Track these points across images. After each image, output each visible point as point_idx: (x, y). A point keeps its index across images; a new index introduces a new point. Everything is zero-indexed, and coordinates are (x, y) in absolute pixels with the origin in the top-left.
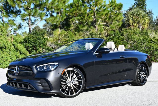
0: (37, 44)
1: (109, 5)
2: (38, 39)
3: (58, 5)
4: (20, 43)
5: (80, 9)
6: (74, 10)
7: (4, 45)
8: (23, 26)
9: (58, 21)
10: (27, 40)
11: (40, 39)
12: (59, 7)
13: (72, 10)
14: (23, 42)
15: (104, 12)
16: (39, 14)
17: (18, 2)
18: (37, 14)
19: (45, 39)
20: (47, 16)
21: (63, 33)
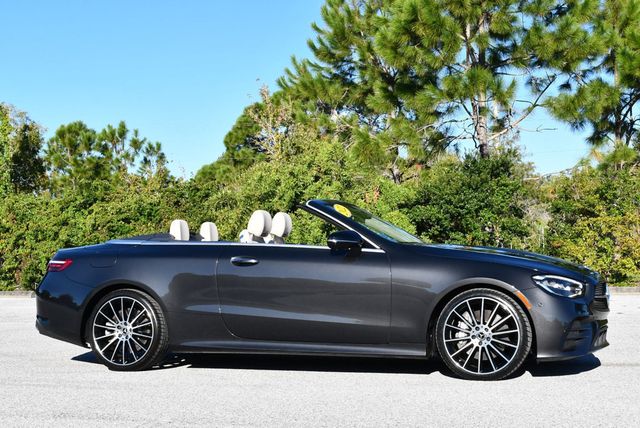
0: (462, 208)
4: (401, 206)
10: (429, 195)
14: (418, 202)
20: (567, 86)
21: (619, 154)
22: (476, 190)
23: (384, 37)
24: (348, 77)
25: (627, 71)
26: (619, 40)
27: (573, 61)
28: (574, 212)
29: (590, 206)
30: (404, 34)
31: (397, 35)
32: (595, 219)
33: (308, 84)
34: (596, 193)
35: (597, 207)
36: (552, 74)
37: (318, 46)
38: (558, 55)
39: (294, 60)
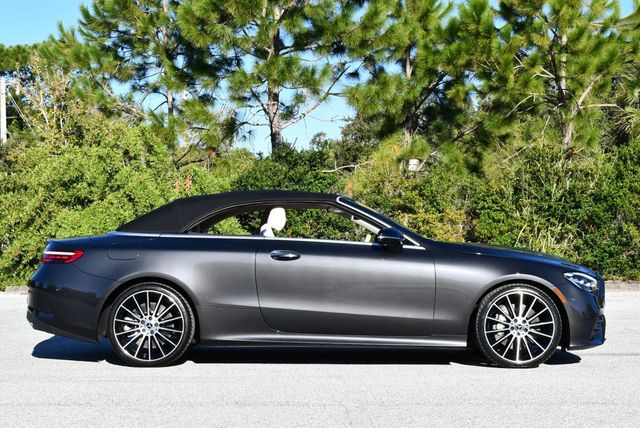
1: (631, 22)
2: (291, 179)
3: (392, 30)
5: (484, 47)
6: (459, 52)
7: (152, 206)
8: (244, 123)
9: (393, 101)
10: (245, 186)
11: (300, 180)
12: (395, 41)
13: (451, 54)
15: (595, 56)
16: (302, 74)
17: (220, 26)
18: (296, 74)
19: (324, 179)
20: (355, 75)
21: (416, 150)
22: (297, 183)
23: (188, 12)
24: (119, 50)
25: (429, 65)
26: (420, 33)
27: (377, 52)
28: (393, 208)
29: (410, 202)
30: (213, 11)
31: (206, 11)
32: (415, 216)
33: (82, 56)
34: (415, 188)
35: (417, 204)
36: (343, 61)
37: (92, 12)
38: (364, 44)
39: (61, 28)
